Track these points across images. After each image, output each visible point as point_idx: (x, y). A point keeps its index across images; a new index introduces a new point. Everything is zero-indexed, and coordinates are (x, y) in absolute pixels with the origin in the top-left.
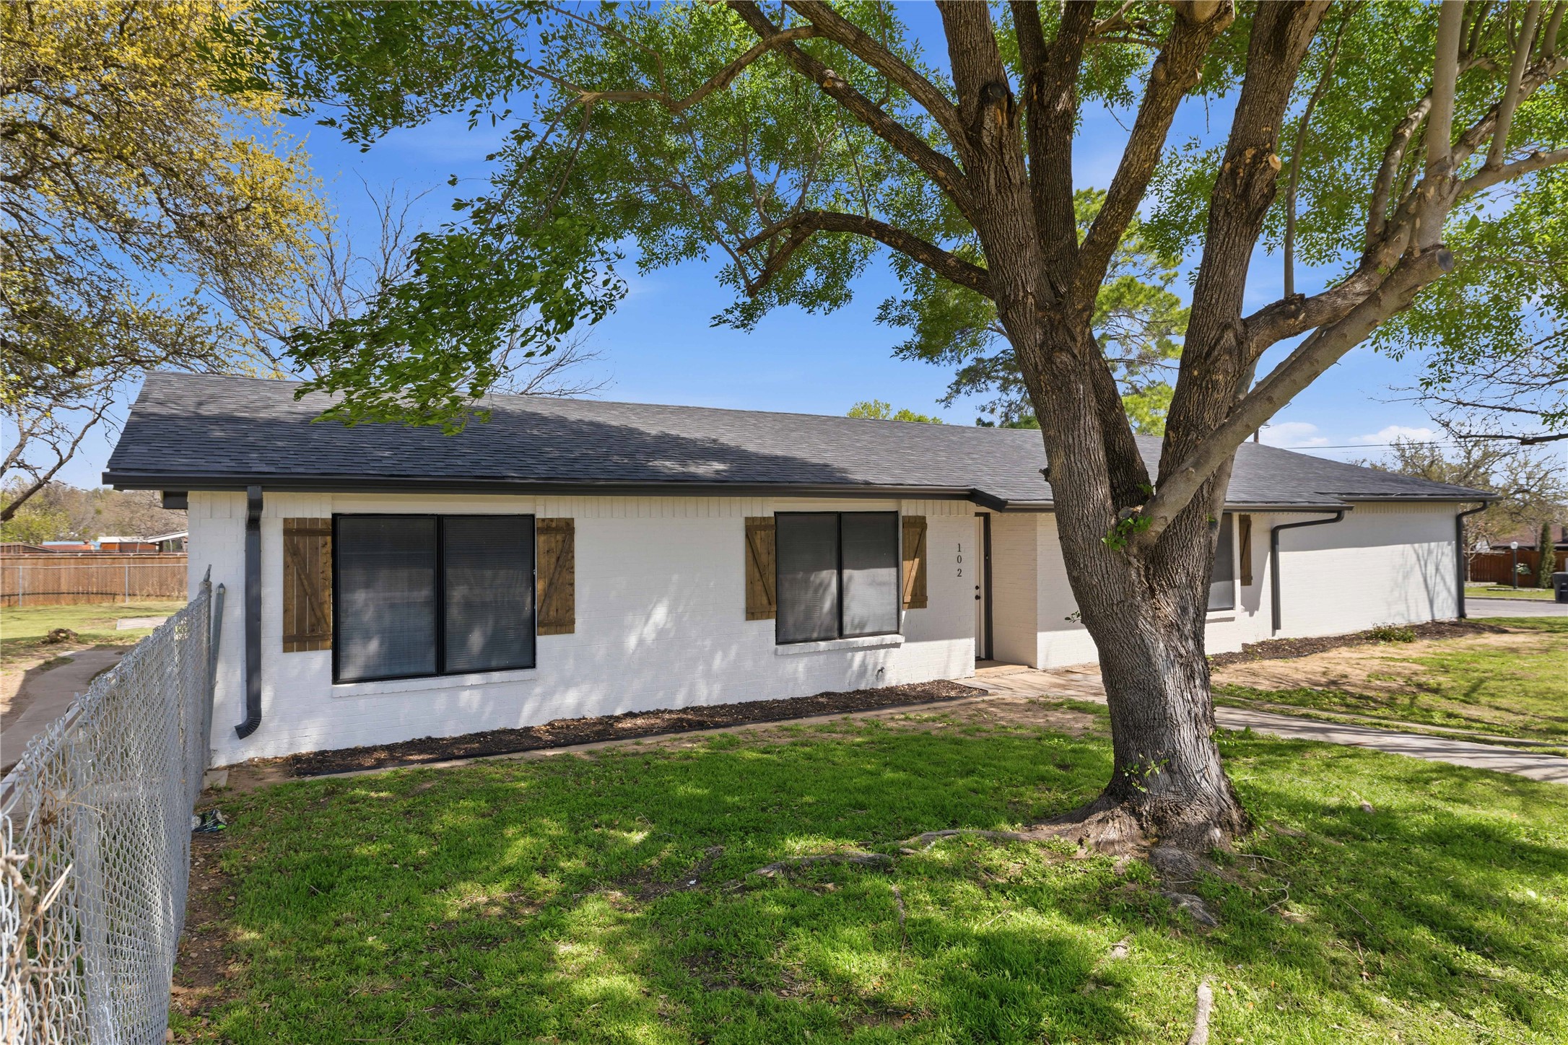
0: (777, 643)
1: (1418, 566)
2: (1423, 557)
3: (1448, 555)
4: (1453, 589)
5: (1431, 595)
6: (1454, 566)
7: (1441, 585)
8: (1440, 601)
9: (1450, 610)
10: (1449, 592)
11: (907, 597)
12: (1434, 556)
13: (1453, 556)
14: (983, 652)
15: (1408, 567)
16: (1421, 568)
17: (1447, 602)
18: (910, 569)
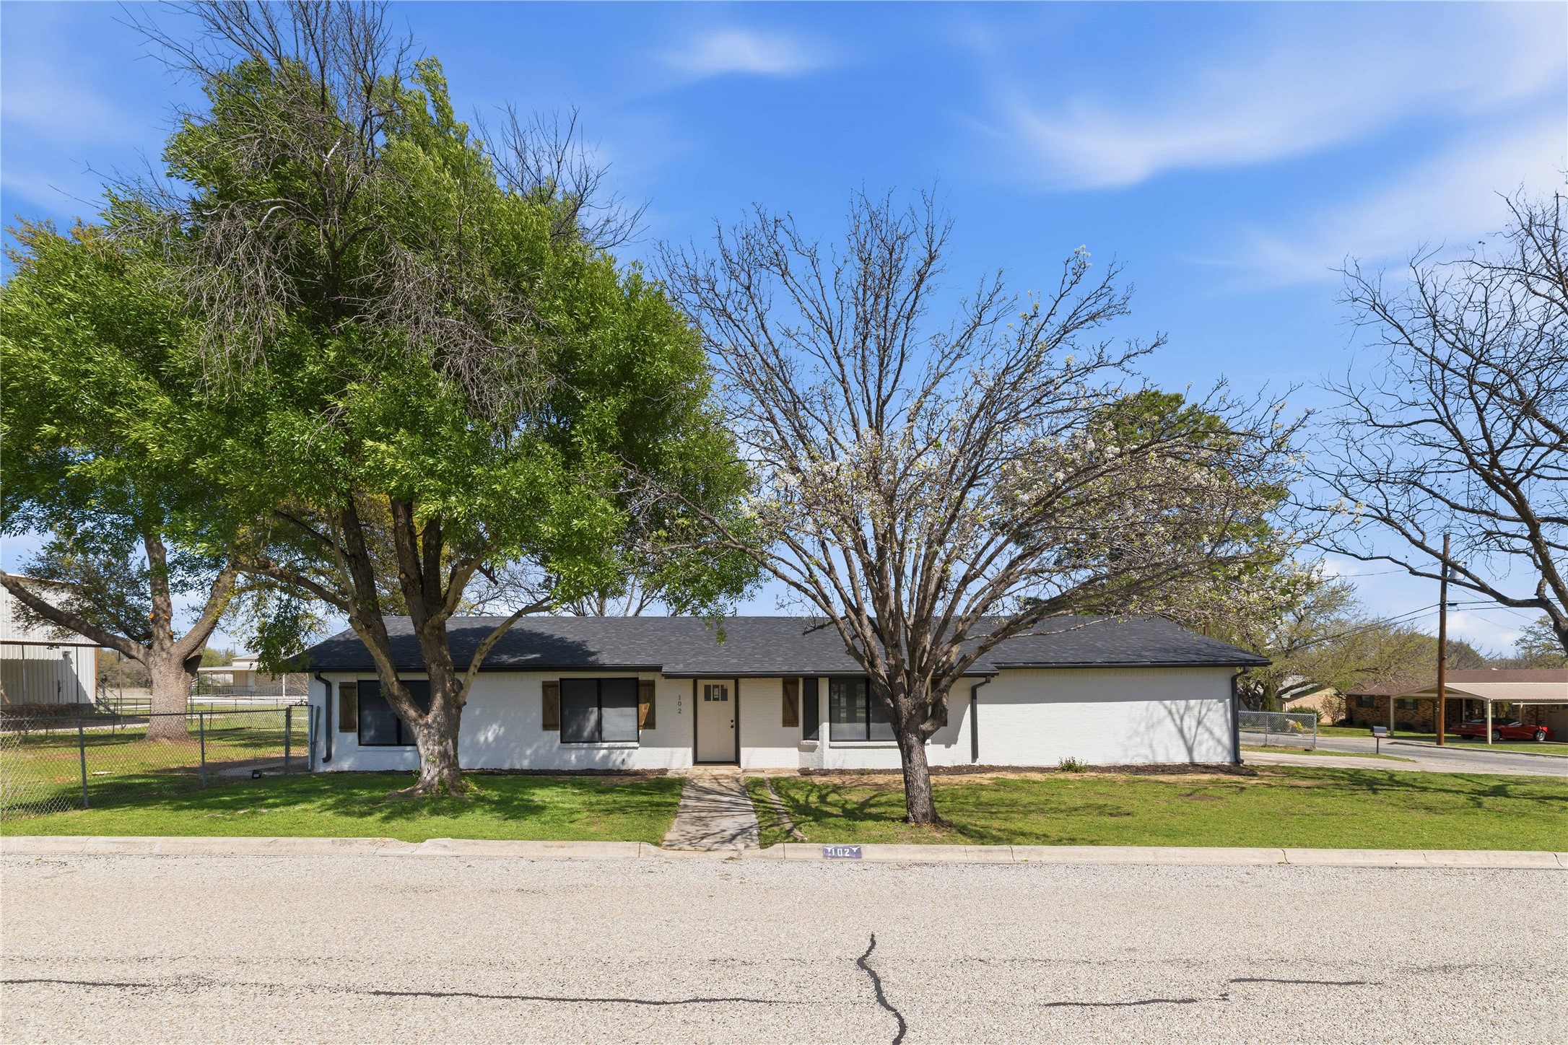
0: (562, 742)
1: (1169, 720)
2: (1178, 712)
3: (1217, 711)
4: (1226, 739)
5: (1190, 743)
6: (1227, 720)
7: (1206, 736)
8: (1204, 748)
9: (1220, 756)
10: (1219, 741)
11: (642, 723)
12: (1196, 711)
13: (1226, 712)
14: (733, 759)
15: (1155, 720)
16: (1174, 720)
17: (1215, 749)
18: (644, 708)
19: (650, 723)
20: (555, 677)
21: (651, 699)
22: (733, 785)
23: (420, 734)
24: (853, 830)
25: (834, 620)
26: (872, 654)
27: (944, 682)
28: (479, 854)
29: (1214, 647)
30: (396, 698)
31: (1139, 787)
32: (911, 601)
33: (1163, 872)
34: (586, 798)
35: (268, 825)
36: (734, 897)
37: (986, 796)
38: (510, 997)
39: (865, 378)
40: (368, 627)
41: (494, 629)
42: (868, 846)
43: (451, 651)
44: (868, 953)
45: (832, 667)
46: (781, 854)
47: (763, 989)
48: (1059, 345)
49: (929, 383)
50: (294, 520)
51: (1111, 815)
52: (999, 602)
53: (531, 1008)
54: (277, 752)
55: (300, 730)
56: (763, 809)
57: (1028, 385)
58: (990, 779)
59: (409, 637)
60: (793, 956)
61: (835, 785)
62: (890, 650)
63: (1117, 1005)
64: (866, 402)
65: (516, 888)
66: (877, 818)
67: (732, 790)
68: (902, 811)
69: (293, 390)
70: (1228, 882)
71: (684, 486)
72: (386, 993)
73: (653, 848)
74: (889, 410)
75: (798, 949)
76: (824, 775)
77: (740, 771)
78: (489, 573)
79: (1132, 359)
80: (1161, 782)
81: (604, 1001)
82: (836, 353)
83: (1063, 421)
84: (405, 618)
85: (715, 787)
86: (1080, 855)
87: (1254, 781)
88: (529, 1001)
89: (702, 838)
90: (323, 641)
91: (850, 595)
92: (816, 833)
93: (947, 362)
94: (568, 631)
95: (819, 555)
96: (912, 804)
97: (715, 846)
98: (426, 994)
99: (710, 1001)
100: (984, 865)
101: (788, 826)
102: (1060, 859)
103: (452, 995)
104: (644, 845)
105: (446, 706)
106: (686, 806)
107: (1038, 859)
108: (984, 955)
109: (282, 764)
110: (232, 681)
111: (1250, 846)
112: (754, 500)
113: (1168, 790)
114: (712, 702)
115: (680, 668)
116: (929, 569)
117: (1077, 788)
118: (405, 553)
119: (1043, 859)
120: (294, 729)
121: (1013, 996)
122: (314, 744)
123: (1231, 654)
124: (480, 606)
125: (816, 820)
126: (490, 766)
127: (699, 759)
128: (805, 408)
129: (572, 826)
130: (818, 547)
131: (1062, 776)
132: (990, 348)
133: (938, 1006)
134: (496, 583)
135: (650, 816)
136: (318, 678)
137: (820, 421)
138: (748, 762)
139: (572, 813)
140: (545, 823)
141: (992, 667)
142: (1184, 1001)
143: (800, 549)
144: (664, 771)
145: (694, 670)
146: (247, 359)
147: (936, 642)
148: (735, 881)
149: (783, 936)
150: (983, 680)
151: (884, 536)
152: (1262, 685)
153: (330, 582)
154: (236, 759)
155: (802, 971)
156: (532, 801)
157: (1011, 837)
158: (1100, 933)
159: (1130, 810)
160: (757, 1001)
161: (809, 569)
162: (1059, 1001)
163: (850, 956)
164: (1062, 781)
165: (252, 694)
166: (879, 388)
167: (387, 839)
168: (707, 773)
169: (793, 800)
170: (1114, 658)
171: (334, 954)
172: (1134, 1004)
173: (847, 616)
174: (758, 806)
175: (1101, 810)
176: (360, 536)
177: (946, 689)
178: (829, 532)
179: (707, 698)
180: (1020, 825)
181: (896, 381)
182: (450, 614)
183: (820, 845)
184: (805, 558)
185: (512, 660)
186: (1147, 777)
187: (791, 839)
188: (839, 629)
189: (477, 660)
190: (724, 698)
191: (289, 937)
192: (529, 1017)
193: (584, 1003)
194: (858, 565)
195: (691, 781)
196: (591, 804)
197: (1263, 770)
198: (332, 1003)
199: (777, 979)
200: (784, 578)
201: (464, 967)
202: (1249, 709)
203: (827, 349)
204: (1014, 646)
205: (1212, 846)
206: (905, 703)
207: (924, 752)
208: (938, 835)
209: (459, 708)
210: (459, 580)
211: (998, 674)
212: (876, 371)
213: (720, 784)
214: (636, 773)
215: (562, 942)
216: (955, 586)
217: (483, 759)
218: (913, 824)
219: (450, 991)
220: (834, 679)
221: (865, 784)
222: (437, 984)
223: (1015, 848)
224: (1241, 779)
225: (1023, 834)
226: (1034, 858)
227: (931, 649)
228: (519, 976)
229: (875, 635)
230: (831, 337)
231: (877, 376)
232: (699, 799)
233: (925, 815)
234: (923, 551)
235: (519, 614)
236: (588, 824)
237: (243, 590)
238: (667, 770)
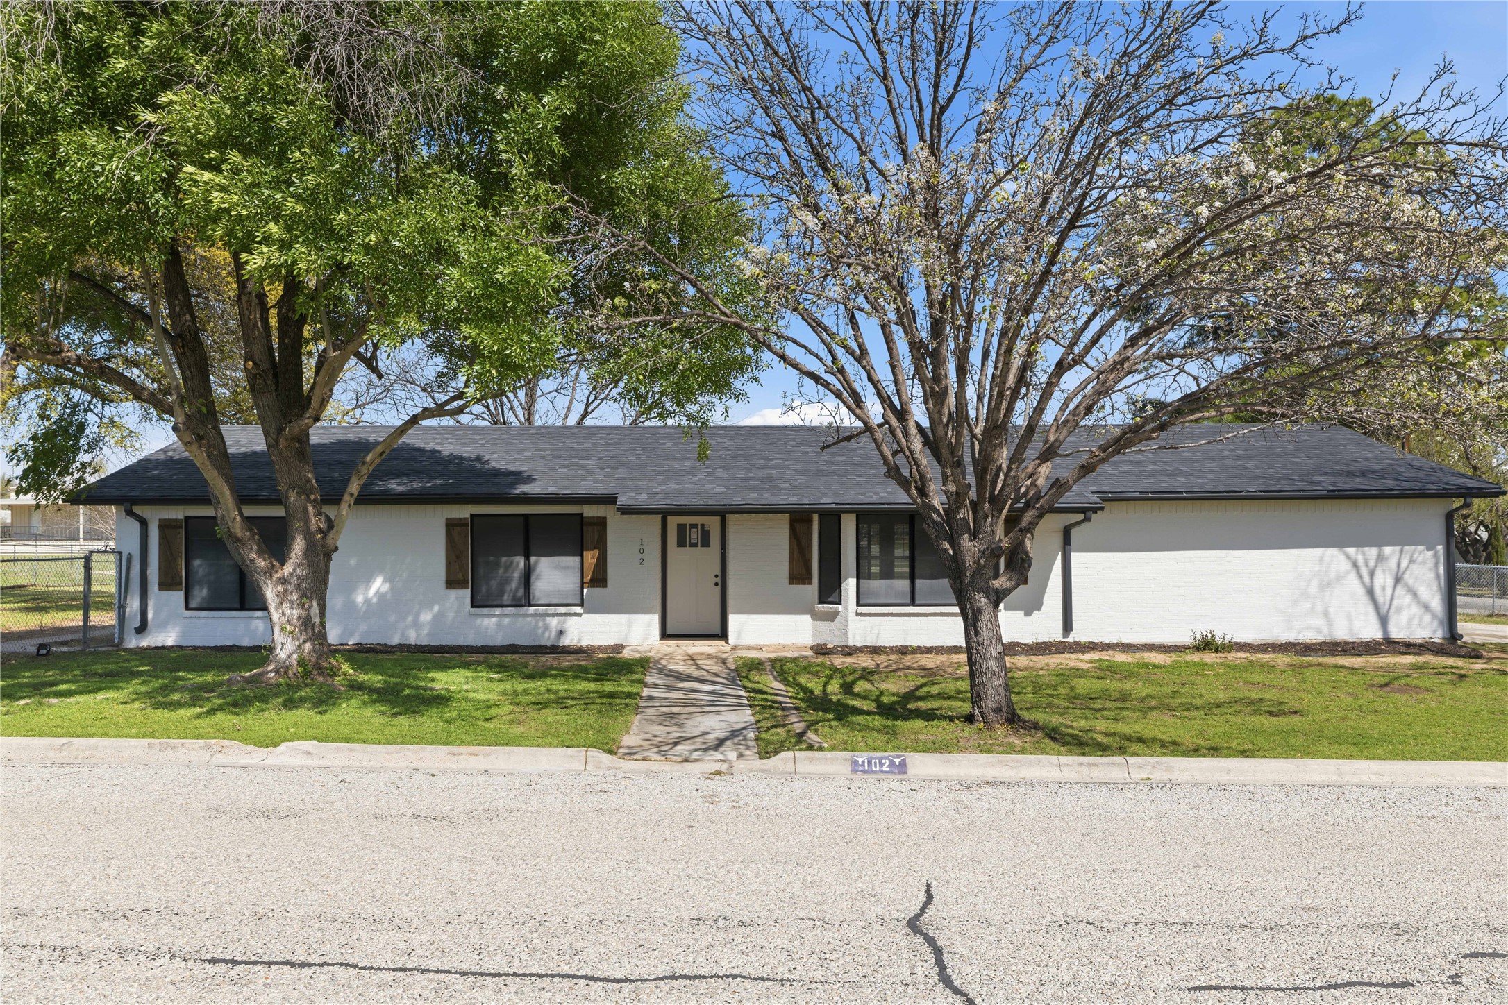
0: (473, 606)
1: (1353, 574)
2: (1367, 564)
3: (1424, 563)
4: (1437, 603)
5: (1384, 610)
6: (1438, 576)
7: (1408, 599)
8: (1404, 617)
9: (1428, 630)
10: (1426, 607)
11: (588, 578)
12: (1393, 563)
13: (1436, 565)
14: (717, 631)
15: (1332, 575)
16: (1360, 577)
17: (1421, 619)
18: (590, 557)
19: (599, 579)
20: (464, 512)
21: (601, 544)
22: (718, 669)
23: (270, 593)
24: (891, 733)
25: (868, 428)
26: (922, 476)
27: (1029, 516)
28: (357, 764)
29: (1420, 468)
30: (239, 540)
31: (1309, 673)
32: (980, 398)
33: (1352, 796)
34: (508, 686)
35: (59, 721)
36: (724, 827)
37: (1083, 685)
38: (405, 970)
39: (914, 73)
40: (200, 438)
41: (377, 443)
42: (917, 755)
43: (317, 474)
44: (923, 910)
45: (861, 499)
46: (790, 767)
47: (772, 961)
48: (1201, 22)
49: (1008, 80)
50: (96, 286)
51: (1271, 713)
52: (1106, 401)
53: (434, 985)
54: (72, 619)
55: (104, 588)
56: (759, 700)
57: (1155, 81)
58: (1091, 662)
59: (255, 454)
60: (813, 915)
61: (864, 669)
62: (949, 471)
63: (1295, 989)
64: (916, 109)
65: (410, 813)
66: (928, 716)
67: (717, 675)
68: (966, 707)
69: (96, 100)
70: (1450, 812)
71: (651, 235)
72: (226, 962)
73: (605, 757)
74: (951, 119)
75: (820, 903)
76: (850, 654)
77: (728, 648)
78: (370, 363)
79: (1309, 42)
80: (1342, 667)
81: (540, 976)
82: (875, 34)
83: (1204, 134)
84: (251, 428)
85: (692, 670)
86: (1228, 771)
87: (1479, 666)
88: (431, 975)
89: (676, 744)
90: (135, 460)
91: (890, 389)
92: (839, 737)
93: (1035, 49)
94: (482, 447)
95: (845, 331)
96: (979, 695)
97: (696, 755)
98: (282, 963)
99: (694, 978)
100: (1087, 786)
101: (799, 727)
102: (1198, 777)
103: (320, 965)
104: (594, 753)
105: (310, 549)
106: (650, 698)
107: (1166, 776)
108: (1094, 916)
109: (79, 636)
110: (9, 520)
111: (1480, 759)
112: (757, 251)
113: (1352, 679)
114: (688, 550)
115: (642, 499)
116: (1009, 350)
117: (1218, 675)
118: (252, 332)
119: (1173, 777)
120: (95, 587)
121: (1141, 975)
122: (122, 608)
123: (1445, 479)
124: (358, 412)
125: (838, 719)
126: (372, 640)
127: (669, 632)
128: (828, 116)
129: (488, 725)
130: (844, 321)
131: (1196, 657)
132: (1098, 28)
133: (1029, 989)
134: (380, 376)
135: (600, 712)
136: (130, 513)
137: (851, 135)
138: (739, 636)
139: (489, 707)
140: (448, 722)
141: (1095, 498)
142: (1394, 985)
143: (820, 324)
144: (619, 648)
145: (662, 501)
146: (33, 51)
147: (1016, 458)
148: (725, 806)
149: (797, 884)
150: (1081, 516)
151: (942, 304)
152: (1486, 527)
153: (147, 375)
154: (14, 628)
155: (828, 936)
156: (432, 689)
157: (1124, 745)
158: (1263, 885)
159: (1297, 707)
160: (763, 979)
161: (831, 352)
162: (1208, 983)
163: (896, 915)
164: (1195, 664)
165: (37, 538)
166: (936, 86)
167: (226, 742)
168: (680, 651)
169: (805, 689)
170: (1273, 485)
171: (152, 905)
172: (1321, 988)
173: (887, 422)
174: (755, 699)
175: (1255, 706)
176: (189, 307)
177: (1029, 529)
178: (861, 299)
179: (681, 543)
180: (1137, 727)
181: (960, 77)
182: (317, 419)
183: (847, 755)
184: (824, 335)
185: (401, 488)
186: (1321, 659)
187: (804, 746)
188: (875, 440)
189: (354, 487)
190: (706, 542)
191: (88, 879)
192: (431, 998)
193: (510, 979)
194: (903, 347)
195: (658, 662)
196: (515, 693)
197: (1491, 650)
198: (149, 974)
199: (790, 947)
200: (795, 366)
201: (338, 925)
202: (1467, 562)
203: (862, 29)
204: (1125, 468)
205: (1423, 758)
206: (970, 548)
207: (997, 620)
208: (1017, 742)
209: (328, 556)
210: (329, 371)
211: (1102, 509)
212: (931, 62)
213: (698, 667)
214: (578, 651)
215: (478, 891)
216: (1044, 378)
217: (363, 627)
218: (981, 725)
219: (318, 960)
220: (865, 516)
221: (909, 668)
222: (299, 949)
223: (1132, 760)
224: (1458, 662)
225: (1141, 740)
226: (1159, 775)
227: (1010, 469)
228: (416, 940)
229: (927, 450)
230: (868, 12)
231: (933, 70)
232: (669, 688)
233: (998, 710)
234: (1000, 322)
235: (414, 420)
236: (511, 723)
237: (25, 389)
238: (622, 647)
